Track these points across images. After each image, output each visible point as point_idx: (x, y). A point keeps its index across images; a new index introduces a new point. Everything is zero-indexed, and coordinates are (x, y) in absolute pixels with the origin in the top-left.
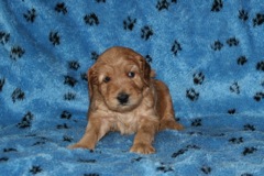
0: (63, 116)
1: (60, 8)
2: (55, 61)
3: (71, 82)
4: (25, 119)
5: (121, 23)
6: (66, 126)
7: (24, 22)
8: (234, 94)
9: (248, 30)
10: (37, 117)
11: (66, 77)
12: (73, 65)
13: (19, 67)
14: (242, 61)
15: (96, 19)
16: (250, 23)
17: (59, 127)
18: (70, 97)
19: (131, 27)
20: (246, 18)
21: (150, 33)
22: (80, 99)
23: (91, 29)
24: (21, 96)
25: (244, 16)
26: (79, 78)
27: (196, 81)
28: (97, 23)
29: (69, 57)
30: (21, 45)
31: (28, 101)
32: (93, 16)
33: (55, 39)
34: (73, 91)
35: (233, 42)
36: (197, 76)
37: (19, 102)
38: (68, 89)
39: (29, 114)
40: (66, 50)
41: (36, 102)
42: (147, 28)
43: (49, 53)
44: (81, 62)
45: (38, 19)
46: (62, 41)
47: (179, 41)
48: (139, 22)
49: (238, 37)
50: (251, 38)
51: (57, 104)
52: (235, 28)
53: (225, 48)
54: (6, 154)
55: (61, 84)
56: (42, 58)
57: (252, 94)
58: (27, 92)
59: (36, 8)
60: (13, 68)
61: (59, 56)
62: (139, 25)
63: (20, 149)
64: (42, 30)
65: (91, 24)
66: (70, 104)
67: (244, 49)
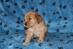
0: (16, 31)
1: (16, 4)
2: (14, 17)
3: (18, 22)
4: (7, 32)
5: (31, 8)
6: (17, 34)
7: (7, 8)
8: (58, 26)
9: (62, 10)
10: (10, 31)
11: (17, 21)
12: (19, 18)
13: (6, 19)
14: (60, 17)
15: (24, 7)
16: (62, 8)
17: (16, 34)
18: (18, 26)
19: (33, 9)
20: (61, 7)
21: (38, 10)
22: (20, 27)
23: (23, 10)
24: (6, 26)
25: (61, 6)
26: (20, 22)
27: (49, 22)
28: (25, 8)
29: (18, 16)
30: (6, 14)
31: (8, 27)
32: (24, 6)
33: (14, 12)
34: (19, 25)
35: (58, 13)
36: (49, 21)
37: (6, 28)
38: (18, 24)
39: (8, 31)
40: (17, 15)
41: (10, 28)
42: (37, 9)
43: (13, 16)
44: (21, 18)
45: (10, 7)
46: (16, 12)
47: (45, 12)
48: (35, 8)
49: (59, 11)
50: (62, 12)
51: (15, 28)
52: (59, 10)
53: (56, 14)
54: (3, 41)
55: (16, 23)
56: (11, 17)
57: (63, 26)
58: (7, 25)
59: (10, 4)
60: (4, 19)
61: (15, 16)
62: (35, 9)
63: (7, 39)
64: (11, 10)
65: (23, 8)
66: (18, 28)
67: (61, 14)
